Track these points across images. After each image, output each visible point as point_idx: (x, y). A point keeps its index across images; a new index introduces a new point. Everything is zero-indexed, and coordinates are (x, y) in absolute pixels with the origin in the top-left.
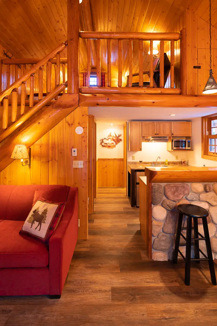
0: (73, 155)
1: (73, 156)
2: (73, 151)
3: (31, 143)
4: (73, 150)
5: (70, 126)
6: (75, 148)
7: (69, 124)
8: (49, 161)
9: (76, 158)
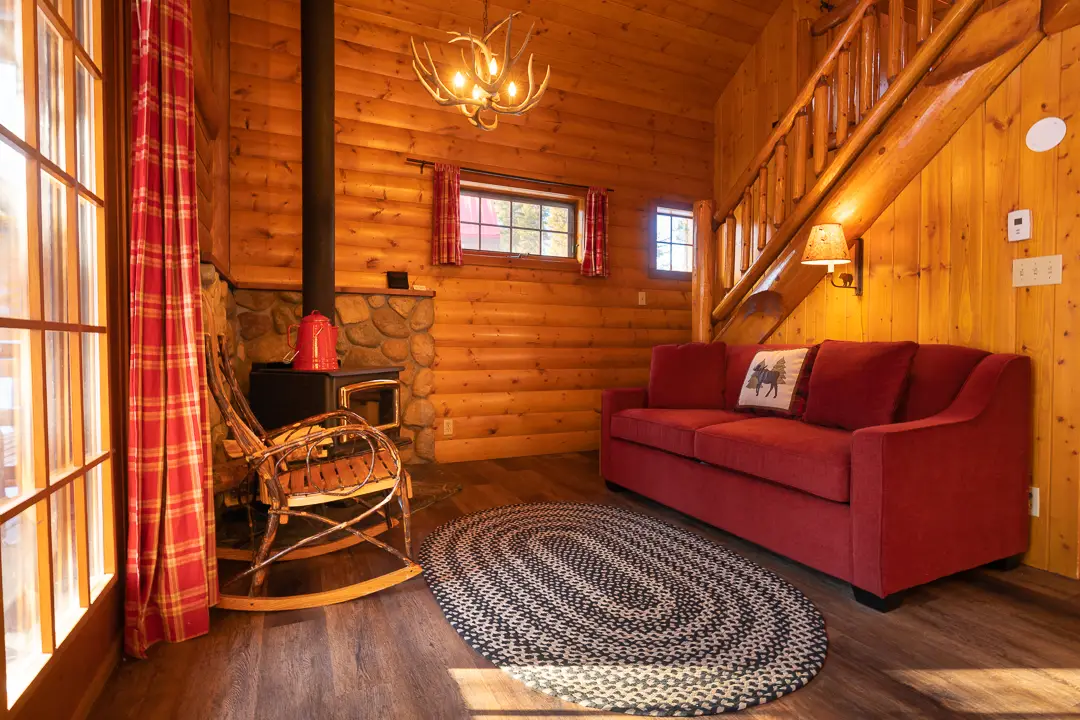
0: (1012, 237)
1: (1011, 239)
2: (1011, 222)
3: (862, 223)
4: (1013, 216)
5: (1003, 131)
6: (1023, 209)
7: (998, 126)
8: (919, 274)
9: (1025, 249)
